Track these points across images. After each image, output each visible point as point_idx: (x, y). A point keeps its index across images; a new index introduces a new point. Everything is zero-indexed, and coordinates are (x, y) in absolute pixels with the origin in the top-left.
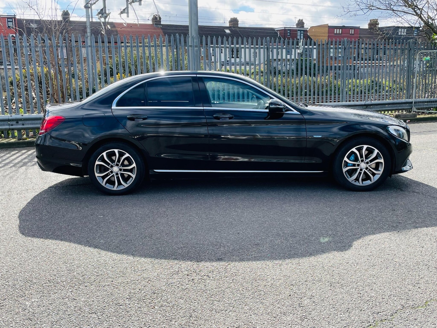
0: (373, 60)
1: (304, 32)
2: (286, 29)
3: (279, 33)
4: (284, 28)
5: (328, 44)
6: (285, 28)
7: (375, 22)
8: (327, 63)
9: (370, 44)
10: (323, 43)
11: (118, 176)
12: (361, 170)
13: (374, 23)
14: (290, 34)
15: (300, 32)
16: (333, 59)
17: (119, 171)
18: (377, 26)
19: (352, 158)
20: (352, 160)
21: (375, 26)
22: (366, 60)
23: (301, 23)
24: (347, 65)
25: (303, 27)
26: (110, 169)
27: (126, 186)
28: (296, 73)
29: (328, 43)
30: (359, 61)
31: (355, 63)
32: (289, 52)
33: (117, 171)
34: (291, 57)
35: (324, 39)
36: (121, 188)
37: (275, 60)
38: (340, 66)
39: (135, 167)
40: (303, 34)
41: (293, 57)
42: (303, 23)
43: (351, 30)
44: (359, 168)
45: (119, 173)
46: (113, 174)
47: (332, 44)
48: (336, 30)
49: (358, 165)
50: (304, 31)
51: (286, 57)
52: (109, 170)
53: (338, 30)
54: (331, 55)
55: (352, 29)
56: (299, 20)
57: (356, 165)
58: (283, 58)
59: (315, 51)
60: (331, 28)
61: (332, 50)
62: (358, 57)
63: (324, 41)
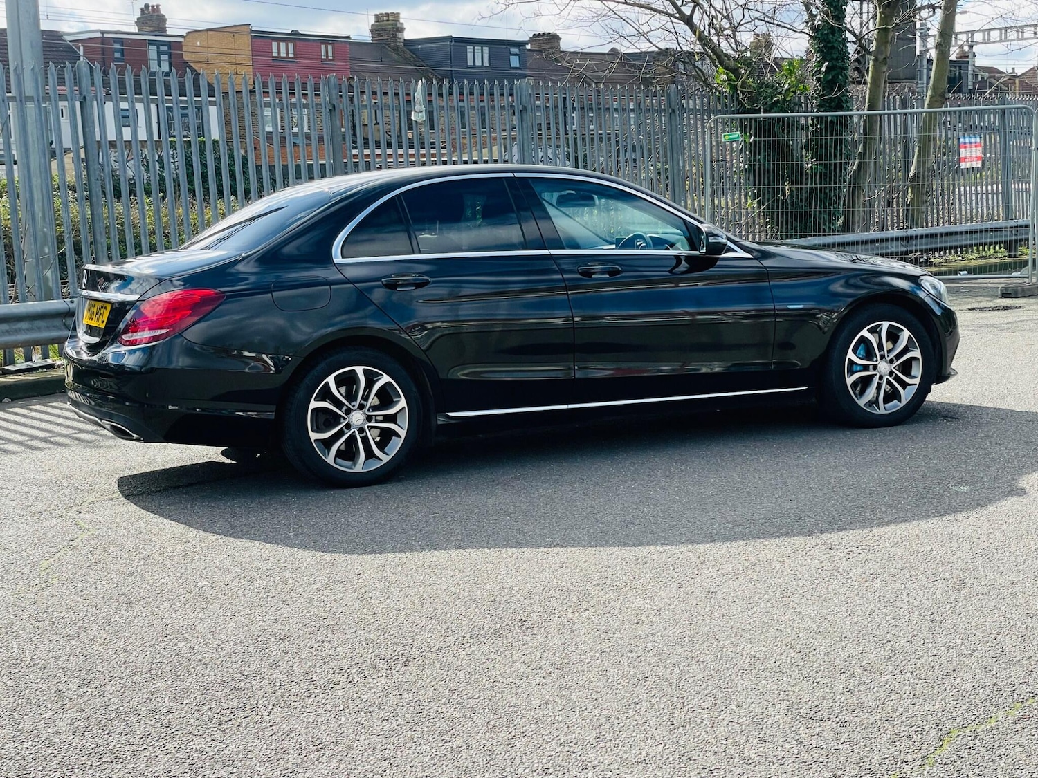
0: (400, 146)
1: (170, 48)
2: (106, 35)
3: (82, 48)
4: (99, 35)
5: (255, 92)
6: (103, 32)
7: (390, 22)
8: (258, 157)
9: (386, 94)
10: (237, 88)
11: (364, 434)
12: (881, 378)
13: (389, 25)
14: (123, 54)
15: (158, 48)
16: (276, 140)
17: (365, 424)
18: (399, 35)
19: (861, 351)
20: (861, 356)
21: (395, 38)
22: (378, 145)
23: (152, 18)
24: (345, 160)
25: (162, 30)
26: (345, 419)
27: (386, 459)
28: (189, 190)
29: (254, 88)
30: (355, 148)
31: (367, 156)
32: (128, 117)
33: (361, 422)
34: (135, 133)
35: (241, 73)
36: (374, 465)
37: (112, 145)
38: (312, 165)
39: (404, 407)
40: (166, 57)
41: (142, 136)
42: (162, 19)
43: (323, 47)
44: (876, 375)
45: (366, 428)
46: (352, 431)
47: (266, 93)
48: (274, 45)
49: (875, 367)
50: (169, 44)
51: (119, 133)
52: (342, 420)
53: (283, 45)
54: (269, 129)
55: (326, 43)
56: (147, 6)
57: (871, 367)
58: (140, 139)
59: (213, 110)
60: (262, 40)
61: (268, 112)
62: (355, 135)
63: (239, 79)
